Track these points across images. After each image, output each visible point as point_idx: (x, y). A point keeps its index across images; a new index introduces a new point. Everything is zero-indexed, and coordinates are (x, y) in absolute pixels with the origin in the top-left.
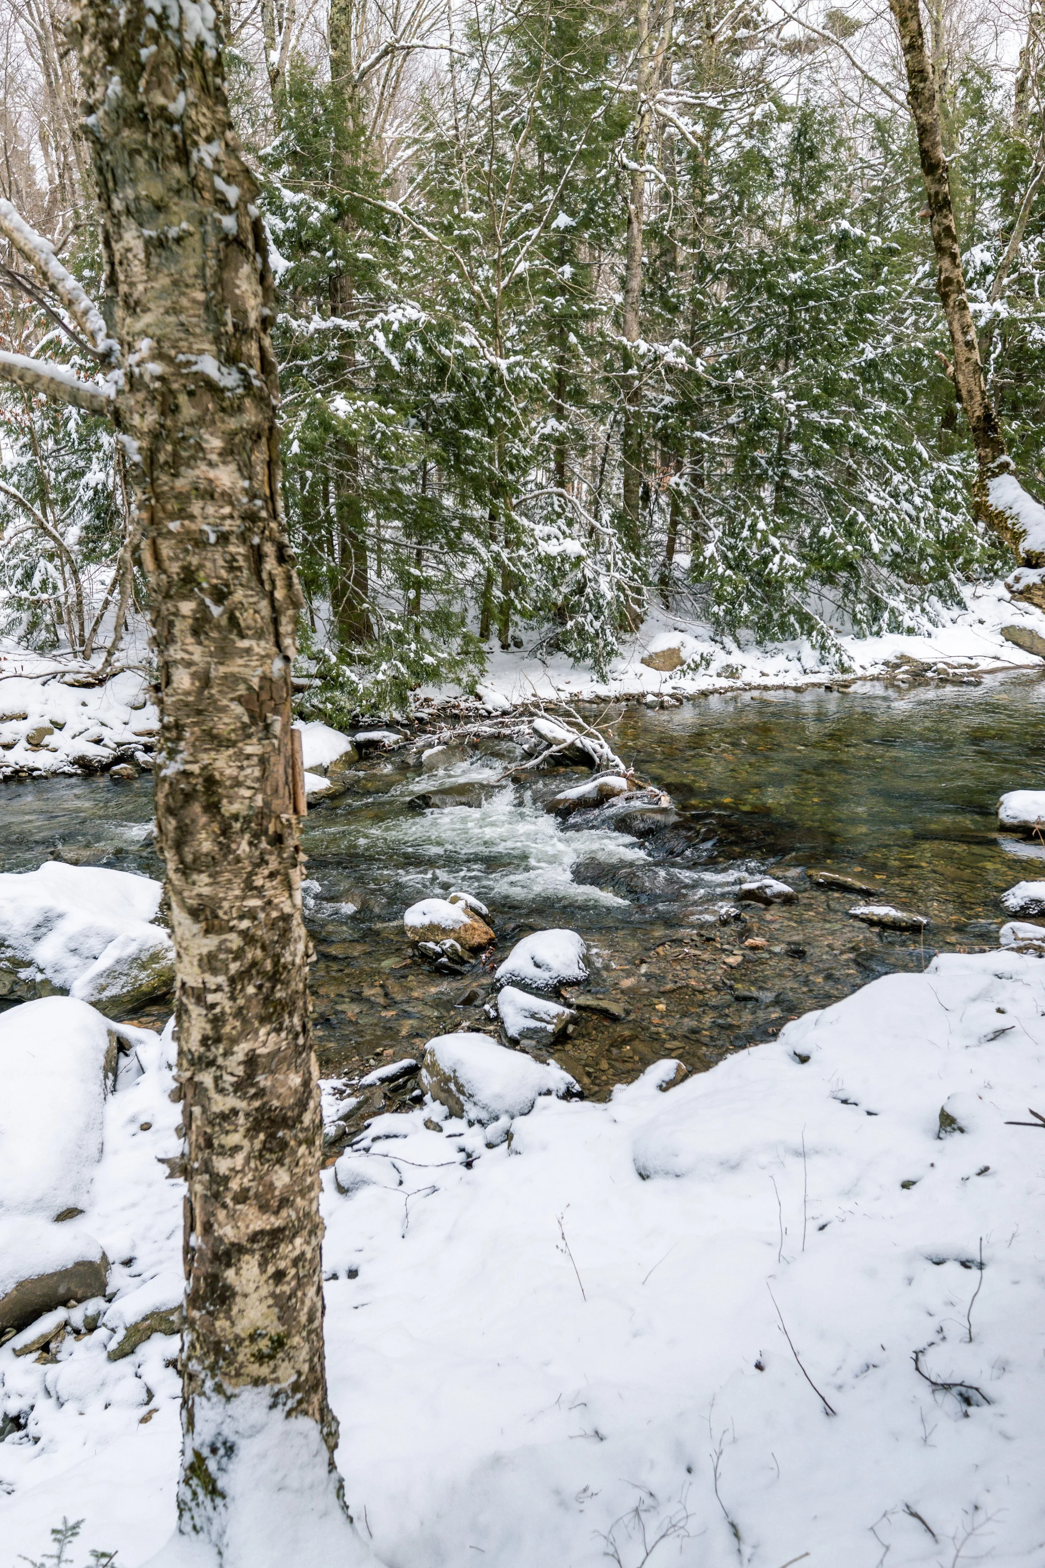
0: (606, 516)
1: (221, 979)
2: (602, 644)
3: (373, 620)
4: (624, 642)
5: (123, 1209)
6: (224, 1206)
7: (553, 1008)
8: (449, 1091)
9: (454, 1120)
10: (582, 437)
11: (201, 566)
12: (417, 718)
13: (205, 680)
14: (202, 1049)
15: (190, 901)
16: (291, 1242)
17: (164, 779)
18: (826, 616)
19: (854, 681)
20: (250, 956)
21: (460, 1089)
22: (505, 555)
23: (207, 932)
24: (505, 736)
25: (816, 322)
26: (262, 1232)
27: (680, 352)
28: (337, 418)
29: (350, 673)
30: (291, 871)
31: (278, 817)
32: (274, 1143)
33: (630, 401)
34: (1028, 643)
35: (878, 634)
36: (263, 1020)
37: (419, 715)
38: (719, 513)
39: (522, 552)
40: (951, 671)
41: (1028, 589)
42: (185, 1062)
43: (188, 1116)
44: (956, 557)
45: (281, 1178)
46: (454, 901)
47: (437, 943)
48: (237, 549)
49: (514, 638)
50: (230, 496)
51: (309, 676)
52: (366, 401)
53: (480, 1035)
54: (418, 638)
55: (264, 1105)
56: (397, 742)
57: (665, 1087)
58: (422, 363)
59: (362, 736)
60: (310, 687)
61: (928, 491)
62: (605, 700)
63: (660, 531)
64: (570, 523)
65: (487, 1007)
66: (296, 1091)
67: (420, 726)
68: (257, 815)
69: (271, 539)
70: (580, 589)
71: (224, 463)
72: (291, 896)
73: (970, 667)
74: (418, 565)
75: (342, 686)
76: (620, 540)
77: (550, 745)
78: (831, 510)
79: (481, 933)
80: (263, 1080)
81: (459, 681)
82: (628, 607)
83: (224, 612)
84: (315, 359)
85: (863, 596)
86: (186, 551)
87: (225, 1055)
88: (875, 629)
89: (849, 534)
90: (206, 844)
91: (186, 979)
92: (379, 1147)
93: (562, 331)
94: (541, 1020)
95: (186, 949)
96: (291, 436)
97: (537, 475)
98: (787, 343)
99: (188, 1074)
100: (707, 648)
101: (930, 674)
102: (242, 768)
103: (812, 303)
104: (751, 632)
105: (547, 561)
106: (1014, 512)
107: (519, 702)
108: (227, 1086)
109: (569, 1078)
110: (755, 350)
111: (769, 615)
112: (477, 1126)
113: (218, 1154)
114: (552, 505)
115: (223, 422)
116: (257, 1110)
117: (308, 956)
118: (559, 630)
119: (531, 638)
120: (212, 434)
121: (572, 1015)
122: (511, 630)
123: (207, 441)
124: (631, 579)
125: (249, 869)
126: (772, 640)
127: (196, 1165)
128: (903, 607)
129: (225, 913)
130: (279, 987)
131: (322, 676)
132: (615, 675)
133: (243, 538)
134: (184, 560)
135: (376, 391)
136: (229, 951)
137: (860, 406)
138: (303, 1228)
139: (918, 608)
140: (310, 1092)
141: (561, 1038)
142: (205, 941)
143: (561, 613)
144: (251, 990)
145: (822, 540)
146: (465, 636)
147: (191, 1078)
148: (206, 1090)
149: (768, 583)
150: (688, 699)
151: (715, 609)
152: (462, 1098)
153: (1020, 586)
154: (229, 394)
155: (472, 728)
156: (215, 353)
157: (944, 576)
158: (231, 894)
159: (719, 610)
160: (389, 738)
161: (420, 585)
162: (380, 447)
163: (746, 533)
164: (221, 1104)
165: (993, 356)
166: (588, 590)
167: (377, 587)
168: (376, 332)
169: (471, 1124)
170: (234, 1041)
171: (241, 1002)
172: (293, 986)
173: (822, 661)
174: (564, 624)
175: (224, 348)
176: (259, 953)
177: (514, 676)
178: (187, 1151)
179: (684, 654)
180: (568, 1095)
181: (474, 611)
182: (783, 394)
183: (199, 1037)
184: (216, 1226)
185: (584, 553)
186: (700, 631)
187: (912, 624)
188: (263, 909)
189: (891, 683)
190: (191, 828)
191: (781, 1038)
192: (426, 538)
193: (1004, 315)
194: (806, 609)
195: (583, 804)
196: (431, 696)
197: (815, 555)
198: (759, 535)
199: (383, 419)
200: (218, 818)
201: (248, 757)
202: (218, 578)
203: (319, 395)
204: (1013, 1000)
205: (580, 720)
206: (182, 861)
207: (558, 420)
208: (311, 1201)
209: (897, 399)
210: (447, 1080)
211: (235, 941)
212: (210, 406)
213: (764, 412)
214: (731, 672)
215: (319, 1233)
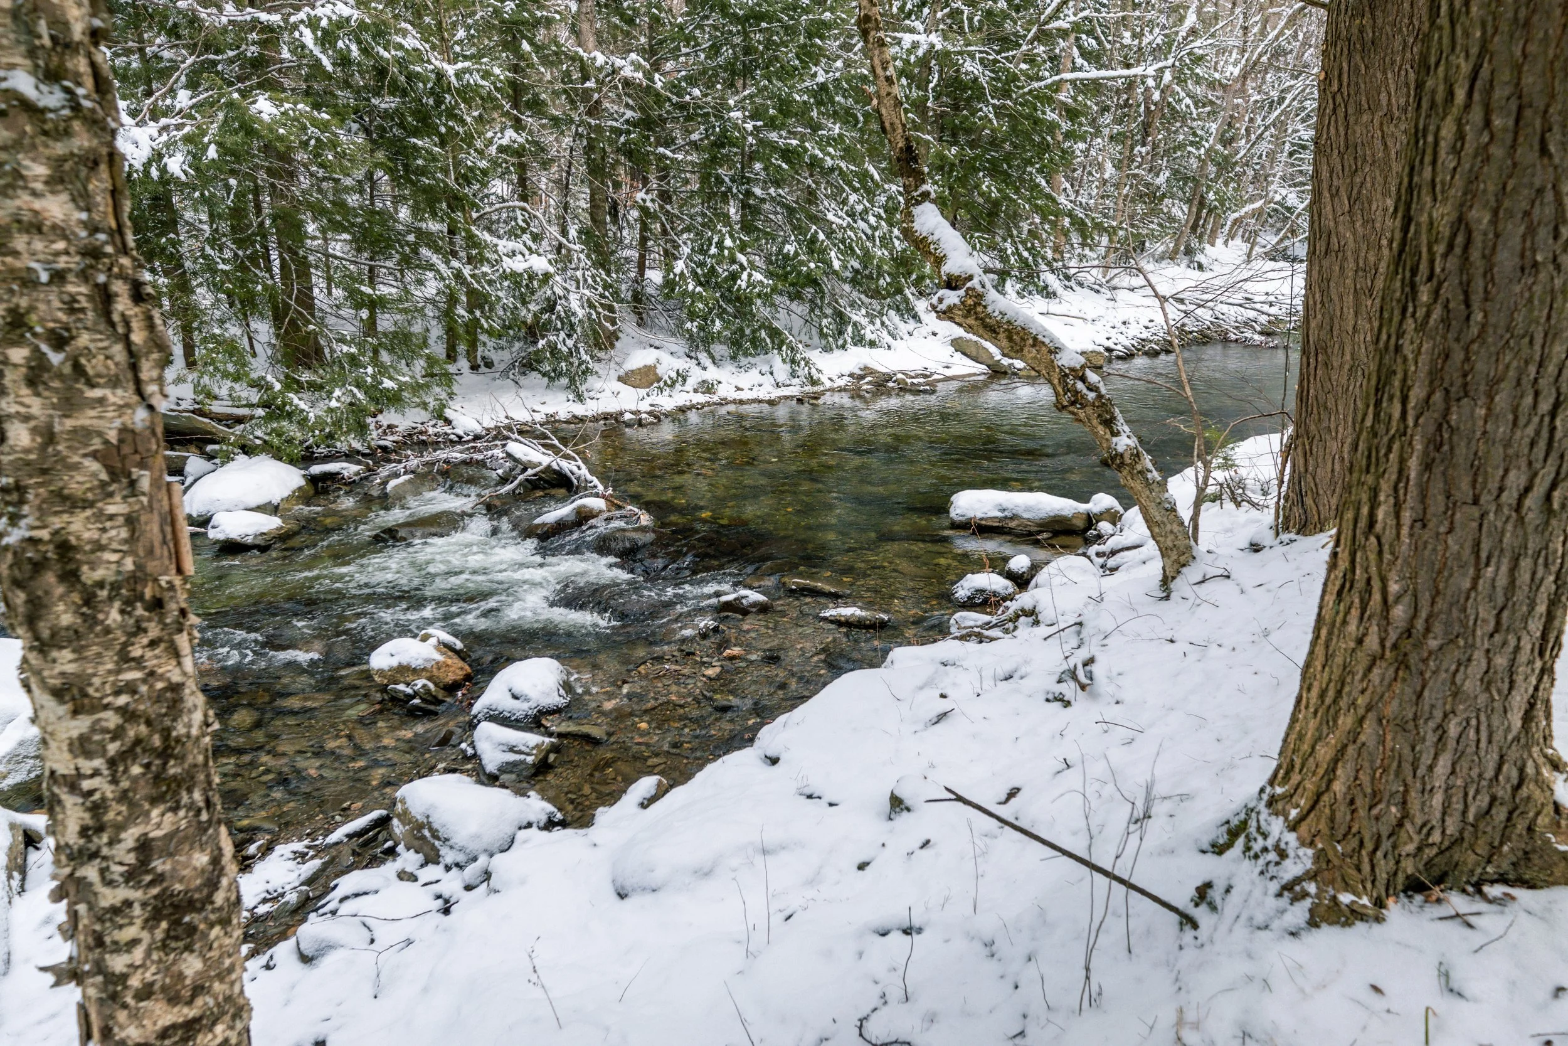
0: (573, 232)
1: (98, 763)
2: (576, 363)
3: (322, 342)
4: (599, 360)
5: (40, 1023)
6: (125, 1006)
7: (532, 739)
8: (423, 838)
9: (431, 868)
10: (543, 150)
11: (31, 309)
12: (380, 447)
13: (48, 436)
14: (82, 841)
15: (52, 681)
16: (211, 1030)
17: (6, 548)
18: (795, 331)
19: (823, 393)
20: (131, 733)
21: (435, 834)
22: (467, 271)
23: (76, 712)
24: (478, 462)
25: (769, 44)
26: (174, 1026)
27: (637, 67)
28: (261, 121)
29: (299, 401)
30: (176, 637)
31: (156, 580)
32: (180, 930)
33: (589, 113)
34: (974, 354)
35: (843, 347)
36: (154, 801)
37: (382, 443)
38: (687, 229)
39: (486, 269)
40: (909, 381)
41: (950, 309)
42: (63, 858)
43: (74, 916)
44: (910, 274)
45: (192, 965)
46: (425, 639)
47: (408, 684)
48: (77, 288)
49: (483, 358)
50: (63, 229)
51: (250, 406)
52: (295, 104)
53: (457, 775)
54: (375, 360)
55: (164, 890)
56: (357, 474)
57: (645, 804)
58: (359, 64)
59: (316, 469)
60: (252, 417)
61: (881, 211)
62: (581, 420)
63: (630, 247)
64: (536, 238)
65: (463, 746)
66: (203, 871)
67: (384, 454)
68: (128, 580)
69: (122, 276)
70: (551, 307)
71: (53, 192)
72: (179, 664)
73: (925, 376)
74: (372, 283)
75: (290, 415)
76: (588, 256)
77: (525, 470)
78: (794, 228)
79: (457, 669)
80: (160, 865)
81: (424, 405)
82: (600, 324)
83: (67, 359)
84: (231, 54)
85: (829, 311)
86: (11, 292)
87: (111, 844)
88: (840, 342)
89: (811, 251)
90: (65, 617)
91: (55, 766)
92: (347, 908)
93: (514, 37)
94: (520, 752)
95: (52, 734)
96: (206, 140)
97: (499, 187)
98: (744, 62)
99: (67, 870)
100: (682, 364)
101: (891, 384)
102: (104, 530)
103: (764, 25)
104: (725, 347)
105: (514, 277)
106: (935, 238)
107: (492, 425)
108: (116, 877)
109: (550, 808)
110: (713, 69)
111: (741, 330)
112: (455, 870)
113: (112, 952)
114: (516, 219)
115: (47, 146)
116: (155, 897)
117: (208, 725)
118: (532, 349)
119: (502, 358)
120: (34, 160)
121: (552, 744)
122: (480, 349)
123: (27, 168)
124: (602, 296)
125: (123, 639)
126: (746, 354)
127: (87, 967)
128: (864, 321)
129: (97, 690)
130: (172, 762)
131: (265, 405)
132: (592, 394)
133: (84, 275)
134: (8, 301)
135: (307, 93)
136: (106, 731)
137: (815, 127)
138: (224, 1013)
139: (878, 321)
140: (223, 868)
141: (542, 768)
142: (74, 723)
143: (533, 331)
144: (136, 770)
145: (786, 257)
146: (429, 357)
147: (72, 875)
148: (91, 884)
149: (738, 299)
150: (666, 416)
151: (688, 325)
152: (437, 843)
153: (943, 307)
154: (51, 116)
155: (441, 454)
156: (30, 68)
157: (899, 291)
158: (102, 670)
159: (692, 326)
160: (349, 469)
161: (375, 304)
162: (318, 155)
163: (713, 250)
164: (110, 897)
165: (931, 85)
166: (559, 308)
167: (325, 307)
168: (302, 27)
169: (448, 868)
170: (120, 827)
171: (125, 784)
172: (190, 759)
173: (793, 374)
174: (535, 343)
175: (41, 63)
176: (143, 729)
177: (486, 399)
178: (75, 954)
179: (660, 371)
180: (550, 825)
181: (437, 331)
182: (739, 114)
183: (77, 828)
184: (116, 1030)
185: (551, 270)
186: (674, 348)
187: (873, 337)
188: (144, 681)
189: (856, 394)
190: (45, 601)
191: (757, 743)
192: (377, 253)
193: (938, 47)
194: (776, 324)
195: (560, 528)
196: (395, 423)
197: (780, 272)
198: (726, 252)
199: (315, 122)
200: (79, 587)
201: (111, 517)
202: (55, 321)
203: (236, 95)
204: (954, 684)
205: (556, 442)
206: (37, 638)
207: (516, 131)
208: (232, 983)
209: (848, 122)
210: (420, 826)
211: (111, 719)
212: (28, 128)
213: (724, 130)
214: (707, 387)
215: (245, 1015)
